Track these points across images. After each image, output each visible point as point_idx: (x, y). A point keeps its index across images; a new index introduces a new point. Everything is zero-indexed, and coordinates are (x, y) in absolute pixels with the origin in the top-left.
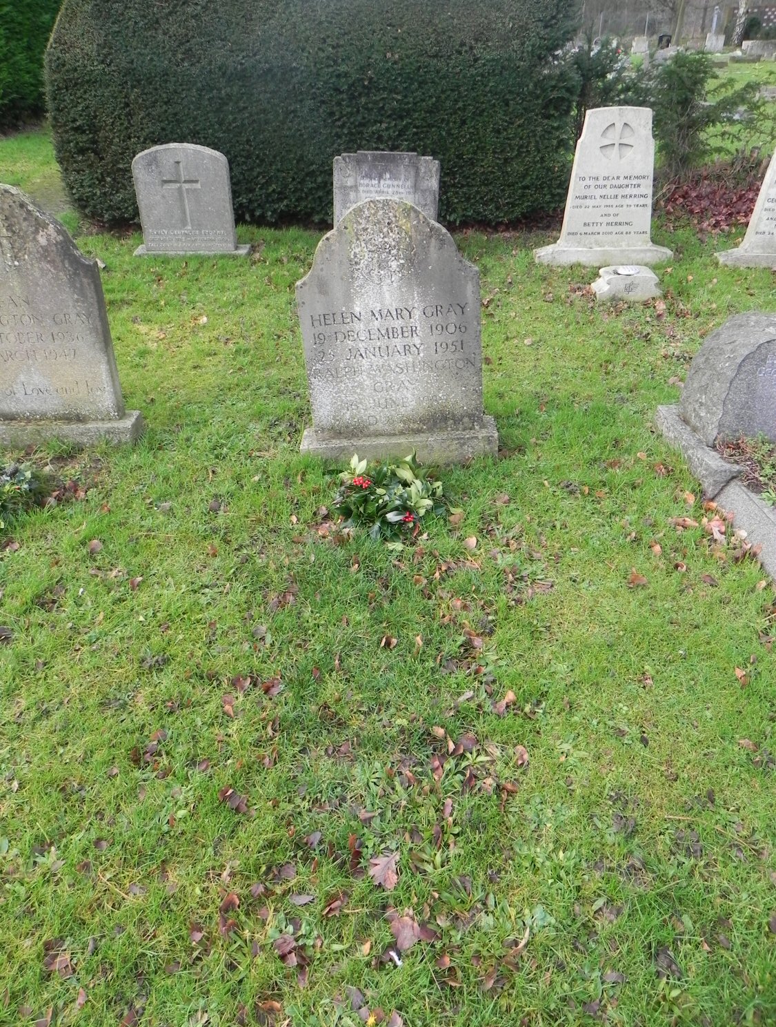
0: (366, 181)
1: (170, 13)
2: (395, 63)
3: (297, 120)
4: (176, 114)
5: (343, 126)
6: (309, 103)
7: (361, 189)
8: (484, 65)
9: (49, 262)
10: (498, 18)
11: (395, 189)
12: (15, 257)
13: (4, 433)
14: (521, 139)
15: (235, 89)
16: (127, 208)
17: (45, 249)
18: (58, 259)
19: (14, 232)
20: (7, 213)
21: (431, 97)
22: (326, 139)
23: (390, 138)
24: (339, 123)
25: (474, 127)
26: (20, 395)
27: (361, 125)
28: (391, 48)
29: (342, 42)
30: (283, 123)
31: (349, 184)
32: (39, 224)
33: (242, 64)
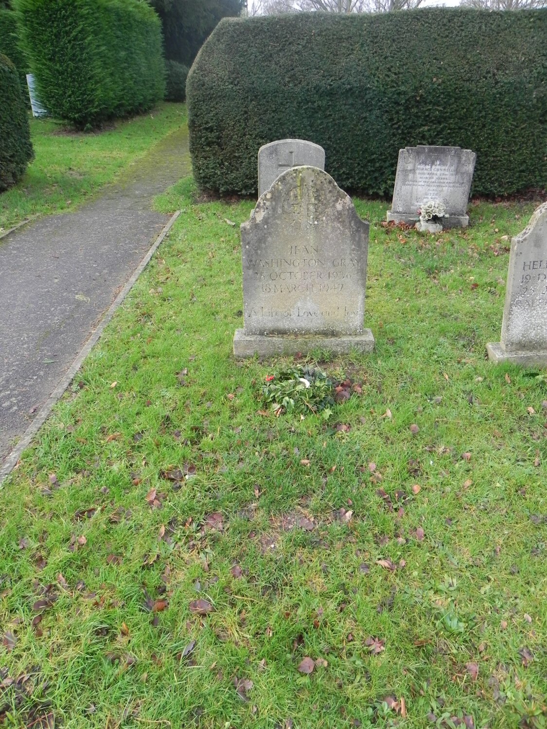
0: (422, 166)
1: (280, 50)
2: (439, 85)
3: (366, 124)
4: (279, 119)
5: (397, 129)
6: (377, 112)
7: (418, 171)
8: (502, 86)
9: (340, 222)
10: (513, 54)
11: (442, 172)
12: (317, 218)
13: (281, 344)
14: (523, 137)
15: (325, 102)
16: (237, 183)
17: (340, 213)
18: (347, 220)
19: (320, 201)
20: (318, 187)
21: (463, 108)
22: (386, 137)
23: (431, 136)
24: (396, 126)
25: (490, 129)
26: (294, 317)
27: (411, 127)
28: (436, 75)
29: (402, 71)
30: (356, 126)
31: (409, 168)
32: (340, 195)
33: (330, 85)
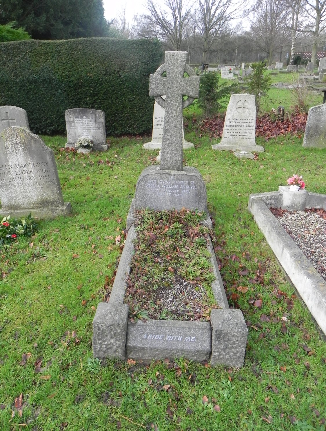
0: (77, 119)
1: (10, 60)
2: (91, 77)
3: (56, 97)
4: (12, 95)
5: (73, 99)
6: (60, 91)
7: (76, 122)
8: (123, 78)
10: (128, 61)
11: (88, 122)
14: (140, 104)
15: (33, 86)
21: (104, 89)
22: (67, 104)
23: (90, 104)
24: (71, 98)
25: (121, 99)
27: (79, 99)
28: (89, 72)
29: (71, 70)
30: (51, 98)
31: (71, 120)
33: (35, 78)
